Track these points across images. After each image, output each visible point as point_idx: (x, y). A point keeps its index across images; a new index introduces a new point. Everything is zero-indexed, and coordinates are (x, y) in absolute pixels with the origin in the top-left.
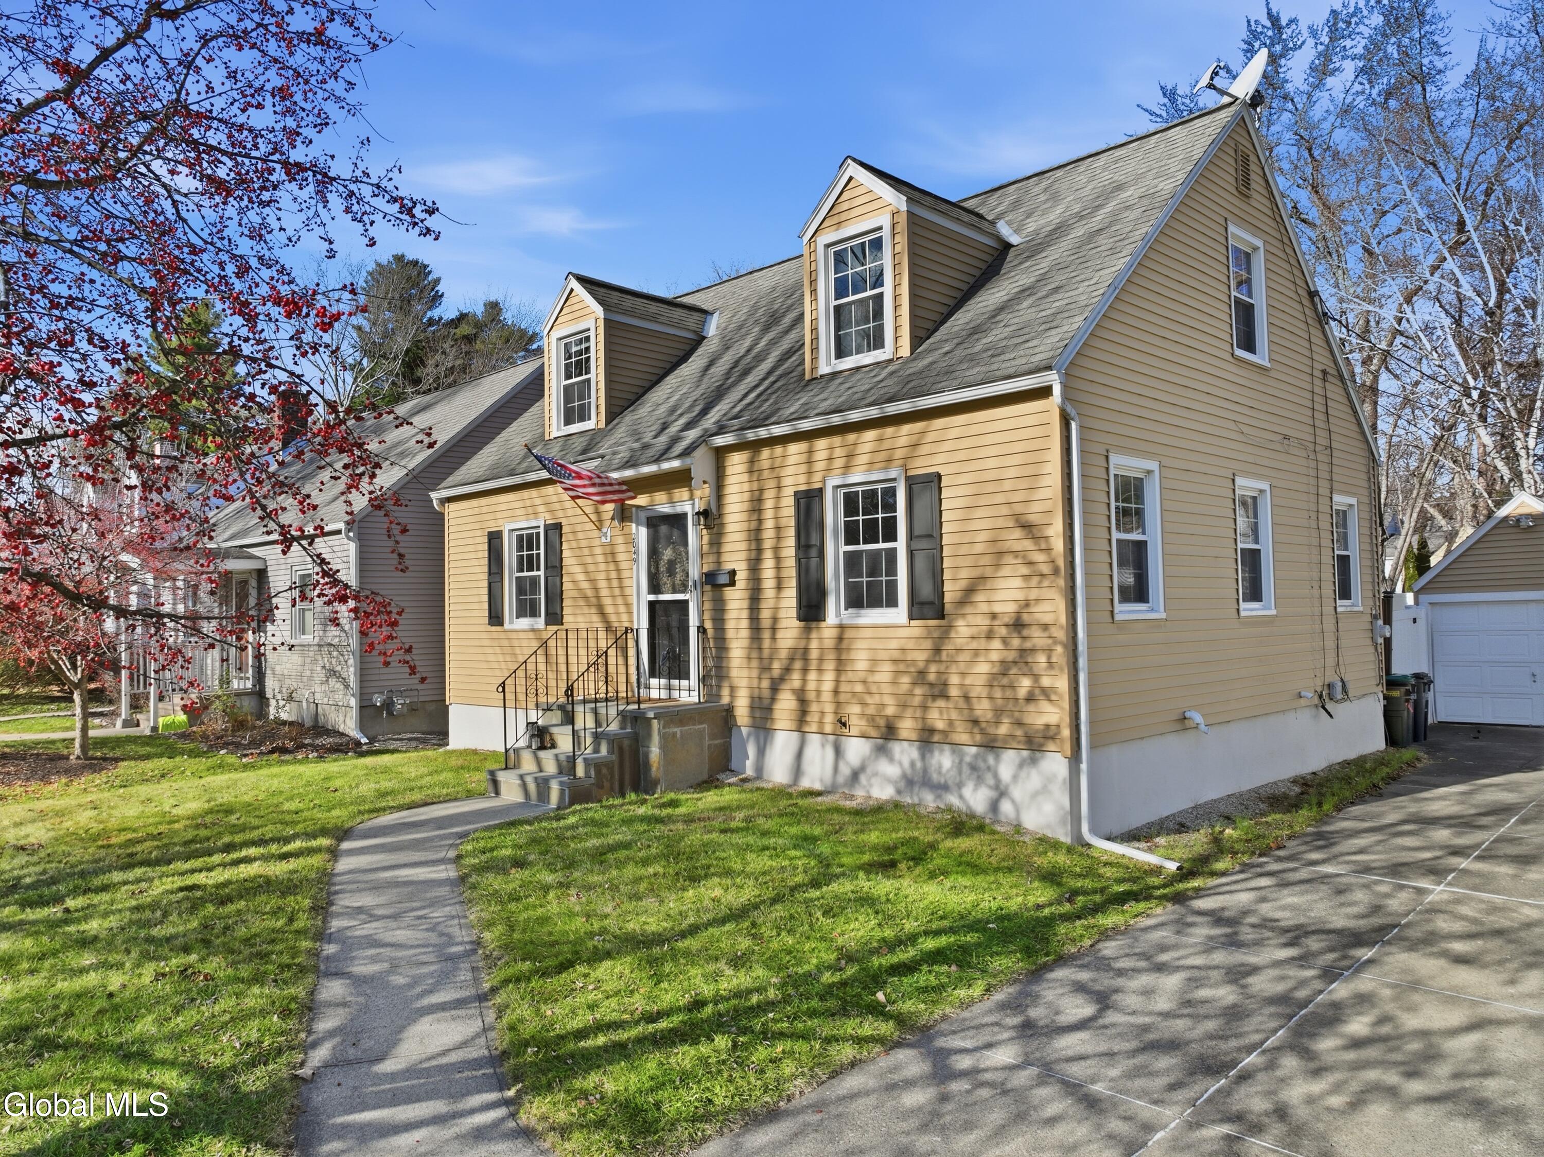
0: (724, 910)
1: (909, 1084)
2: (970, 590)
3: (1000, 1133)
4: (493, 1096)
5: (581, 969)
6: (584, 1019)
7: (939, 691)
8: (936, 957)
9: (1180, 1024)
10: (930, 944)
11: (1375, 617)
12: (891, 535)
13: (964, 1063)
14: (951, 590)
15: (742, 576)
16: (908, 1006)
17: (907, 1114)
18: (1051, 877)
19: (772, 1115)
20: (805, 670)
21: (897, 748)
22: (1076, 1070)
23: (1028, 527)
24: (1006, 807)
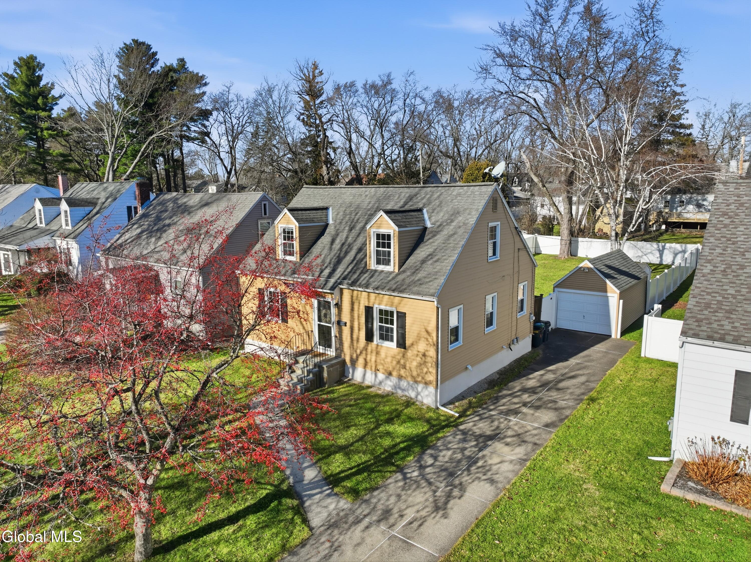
0: (357, 438)
1: (399, 480)
2: (412, 344)
3: (415, 490)
4: (327, 487)
5: (333, 456)
6: (338, 470)
7: (404, 367)
8: (403, 449)
9: (448, 464)
10: (402, 445)
11: (531, 314)
12: (392, 323)
13: (409, 475)
14: (408, 343)
15: (348, 324)
16: (398, 463)
17: (399, 487)
18: (428, 421)
19: (377, 488)
20: (366, 354)
21: (392, 378)
22: (429, 476)
23: (427, 332)
24: (419, 397)
